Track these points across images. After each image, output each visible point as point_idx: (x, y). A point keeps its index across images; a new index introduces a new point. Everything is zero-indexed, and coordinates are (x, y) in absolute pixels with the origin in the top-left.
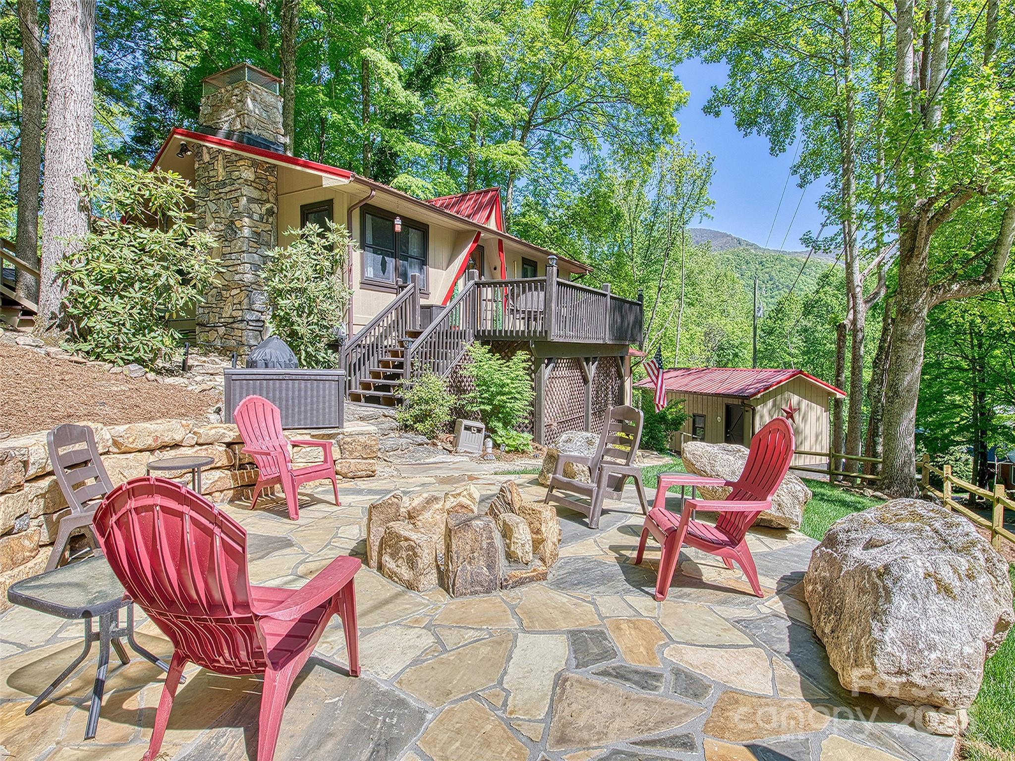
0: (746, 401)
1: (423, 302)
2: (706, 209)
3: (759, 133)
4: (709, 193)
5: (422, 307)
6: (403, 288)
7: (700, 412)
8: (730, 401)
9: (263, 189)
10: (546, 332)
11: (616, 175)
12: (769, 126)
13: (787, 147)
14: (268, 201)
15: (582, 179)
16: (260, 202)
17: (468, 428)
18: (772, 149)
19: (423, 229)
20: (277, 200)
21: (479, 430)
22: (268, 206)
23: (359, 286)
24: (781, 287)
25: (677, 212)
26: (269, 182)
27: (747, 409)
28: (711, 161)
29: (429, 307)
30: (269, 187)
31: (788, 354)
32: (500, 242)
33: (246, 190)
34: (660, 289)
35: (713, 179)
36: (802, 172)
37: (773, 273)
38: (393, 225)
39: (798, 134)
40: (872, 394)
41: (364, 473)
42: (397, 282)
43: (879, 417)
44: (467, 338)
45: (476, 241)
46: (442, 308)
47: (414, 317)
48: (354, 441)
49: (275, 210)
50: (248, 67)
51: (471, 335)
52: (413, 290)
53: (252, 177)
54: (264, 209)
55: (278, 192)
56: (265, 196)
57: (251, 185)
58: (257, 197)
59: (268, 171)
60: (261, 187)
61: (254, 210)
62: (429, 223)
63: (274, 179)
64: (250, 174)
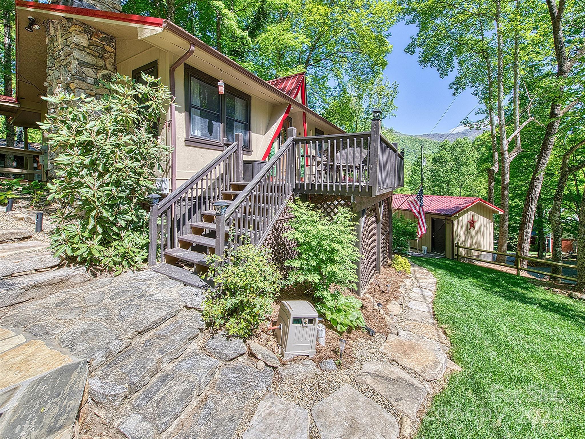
0: (448, 218)
1: (246, 158)
3: (431, 66)
4: (395, 103)
5: (245, 162)
6: (227, 145)
8: (434, 217)
9: (99, 57)
11: (352, 92)
13: (449, 73)
16: (95, 67)
17: (297, 321)
18: (440, 74)
19: (247, 99)
20: (115, 68)
21: (311, 321)
22: (105, 72)
23: (184, 143)
26: (106, 51)
29: (251, 162)
30: (106, 56)
32: (304, 113)
33: (76, 54)
36: (455, 87)
38: (217, 87)
42: (223, 141)
43: (560, 235)
44: (286, 192)
45: (288, 112)
46: (263, 163)
47: (238, 172)
51: (290, 188)
52: (236, 148)
53: (85, 43)
54: (100, 74)
55: (115, 60)
56: (101, 63)
57: (84, 50)
58: (91, 63)
59: (104, 41)
60: (98, 55)
61: (87, 73)
62: (251, 95)
63: (112, 50)
64: (83, 40)
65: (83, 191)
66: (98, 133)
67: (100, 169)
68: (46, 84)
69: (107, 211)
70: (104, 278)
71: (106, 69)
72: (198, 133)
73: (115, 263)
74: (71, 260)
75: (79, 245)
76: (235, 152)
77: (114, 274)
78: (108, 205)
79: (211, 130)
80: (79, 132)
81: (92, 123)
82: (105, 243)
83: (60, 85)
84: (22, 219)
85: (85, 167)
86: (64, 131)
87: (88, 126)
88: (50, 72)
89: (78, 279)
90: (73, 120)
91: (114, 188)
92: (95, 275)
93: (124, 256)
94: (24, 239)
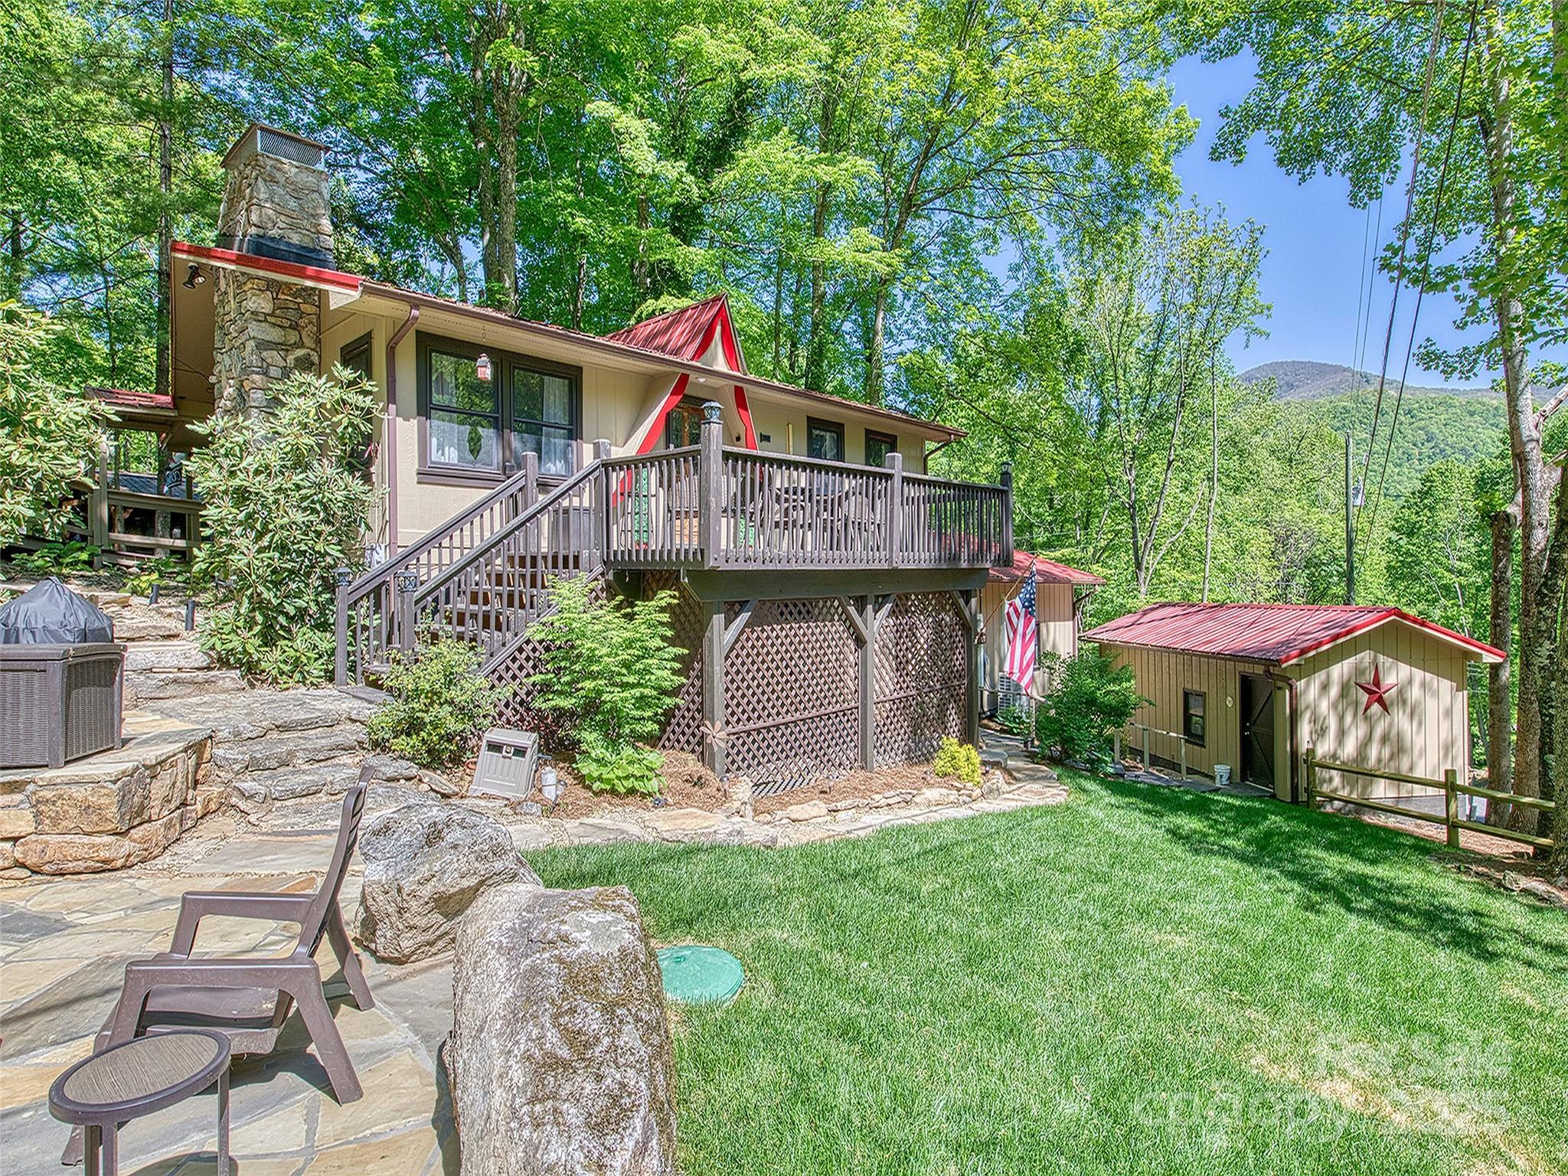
0: (1272, 670)
2: (1258, 321)
3: (1327, 171)
7: (1196, 687)
8: (1248, 669)
9: (290, 327)
10: (702, 551)
12: (1348, 155)
13: (1386, 189)
14: (300, 345)
15: (1010, 287)
16: (283, 347)
17: (495, 747)
18: (1354, 196)
19: (570, 375)
20: (318, 341)
21: (520, 752)
22: (300, 352)
23: (415, 479)
24: (1449, 451)
25: (1197, 329)
26: (302, 315)
27: (1279, 684)
28: (1257, 234)
30: (302, 323)
31: (1450, 571)
32: (739, 393)
33: (254, 330)
34: (1170, 463)
35: (1263, 265)
37: (1434, 429)
39: (1406, 163)
40: (1537, 661)
41: (81, 865)
42: (504, 468)
45: (677, 391)
48: (60, 797)
49: (316, 359)
50: (262, 129)
52: (522, 482)
54: (291, 358)
55: (319, 330)
56: (293, 337)
57: (266, 321)
58: (277, 340)
59: (300, 296)
60: (287, 323)
61: (269, 361)
62: (582, 364)
63: (314, 309)
64: (262, 303)
65: (235, 557)
66: (257, 472)
67: (258, 526)
68: (213, 379)
69: (269, 589)
70: (263, 691)
71: (302, 346)
72: (451, 456)
73: (282, 673)
74: (223, 663)
75: (232, 636)
76: (521, 490)
77: (278, 687)
78: (271, 582)
79: (475, 450)
80: (232, 474)
81: (250, 459)
82: (269, 639)
83: (232, 382)
84: (170, 615)
85: (241, 523)
86: (214, 473)
87: (244, 464)
88: (219, 357)
89: (229, 684)
90: (226, 456)
91: (277, 555)
92: (253, 686)
93: (297, 663)
94: (169, 637)
